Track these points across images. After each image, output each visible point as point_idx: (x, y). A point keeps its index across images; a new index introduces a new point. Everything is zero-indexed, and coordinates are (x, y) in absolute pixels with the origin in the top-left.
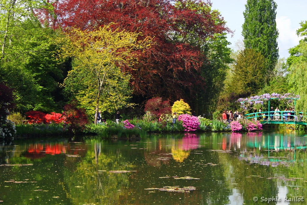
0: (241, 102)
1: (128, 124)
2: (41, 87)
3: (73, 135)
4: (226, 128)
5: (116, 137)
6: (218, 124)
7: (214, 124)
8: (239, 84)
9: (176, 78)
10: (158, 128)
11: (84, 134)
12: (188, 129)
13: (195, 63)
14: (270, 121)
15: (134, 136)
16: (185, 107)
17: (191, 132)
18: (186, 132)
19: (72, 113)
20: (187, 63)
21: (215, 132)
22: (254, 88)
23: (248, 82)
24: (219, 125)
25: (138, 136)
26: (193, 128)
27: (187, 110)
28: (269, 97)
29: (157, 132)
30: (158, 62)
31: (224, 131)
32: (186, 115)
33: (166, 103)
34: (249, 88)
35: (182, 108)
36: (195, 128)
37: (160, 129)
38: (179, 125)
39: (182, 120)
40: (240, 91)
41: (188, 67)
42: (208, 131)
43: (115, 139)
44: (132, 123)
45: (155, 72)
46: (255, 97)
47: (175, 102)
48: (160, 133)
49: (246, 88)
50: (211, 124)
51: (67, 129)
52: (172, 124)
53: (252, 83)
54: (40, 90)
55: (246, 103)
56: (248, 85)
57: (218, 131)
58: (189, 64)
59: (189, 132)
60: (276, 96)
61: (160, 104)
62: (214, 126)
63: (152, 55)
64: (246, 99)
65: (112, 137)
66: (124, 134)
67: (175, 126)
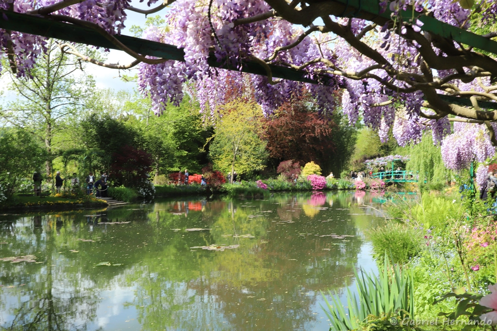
0: (368, 163)
1: (261, 184)
2: (186, 152)
3: (211, 193)
4: (351, 186)
5: (243, 195)
6: (343, 183)
7: (340, 183)
8: (374, 147)
9: (308, 143)
10: (288, 187)
11: (221, 193)
12: (315, 188)
13: (325, 130)
14: (393, 180)
15: (259, 194)
16: (315, 168)
17: (319, 190)
18: (313, 190)
19: (208, 175)
20: (318, 130)
21: (341, 189)
22: (387, 150)
23: (381, 145)
24: (345, 184)
25: (262, 194)
26: (320, 187)
27: (318, 171)
28: (392, 158)
29: (287, 190)
30: (292, 129)
31: (349, 189)
32: (315, 175)
33: (297, 165)
34: (382, 151)
35: (313, 169)
36: (322, 187)
37: (290, 188)
38: (308, 185)
39: (310, 180)
40: (374, 153)
41: (318, 133)
42: (334, 189)
43: (241, 197)
44: (265, 183)
45: (290, 138)
46: (380, 159)
47: (307, 164)
48: (290, 191)
49: (380, 150)
50: (337, 183)
51: (205, 189)
52: (302, 183)
53: (385, 145)
54: (186, 155)
55: (372, 164)
56: (382, 148)
57: (344, 189)
58: (319, 131)
59: (317, 190)
60: (399, 158)
61: (290, 165)
62: (340, 185)
63: (286, 123)
64: (372, 160)
65: (239, 195)
66: (249, 193)
67: (305, 185)
